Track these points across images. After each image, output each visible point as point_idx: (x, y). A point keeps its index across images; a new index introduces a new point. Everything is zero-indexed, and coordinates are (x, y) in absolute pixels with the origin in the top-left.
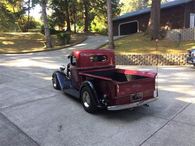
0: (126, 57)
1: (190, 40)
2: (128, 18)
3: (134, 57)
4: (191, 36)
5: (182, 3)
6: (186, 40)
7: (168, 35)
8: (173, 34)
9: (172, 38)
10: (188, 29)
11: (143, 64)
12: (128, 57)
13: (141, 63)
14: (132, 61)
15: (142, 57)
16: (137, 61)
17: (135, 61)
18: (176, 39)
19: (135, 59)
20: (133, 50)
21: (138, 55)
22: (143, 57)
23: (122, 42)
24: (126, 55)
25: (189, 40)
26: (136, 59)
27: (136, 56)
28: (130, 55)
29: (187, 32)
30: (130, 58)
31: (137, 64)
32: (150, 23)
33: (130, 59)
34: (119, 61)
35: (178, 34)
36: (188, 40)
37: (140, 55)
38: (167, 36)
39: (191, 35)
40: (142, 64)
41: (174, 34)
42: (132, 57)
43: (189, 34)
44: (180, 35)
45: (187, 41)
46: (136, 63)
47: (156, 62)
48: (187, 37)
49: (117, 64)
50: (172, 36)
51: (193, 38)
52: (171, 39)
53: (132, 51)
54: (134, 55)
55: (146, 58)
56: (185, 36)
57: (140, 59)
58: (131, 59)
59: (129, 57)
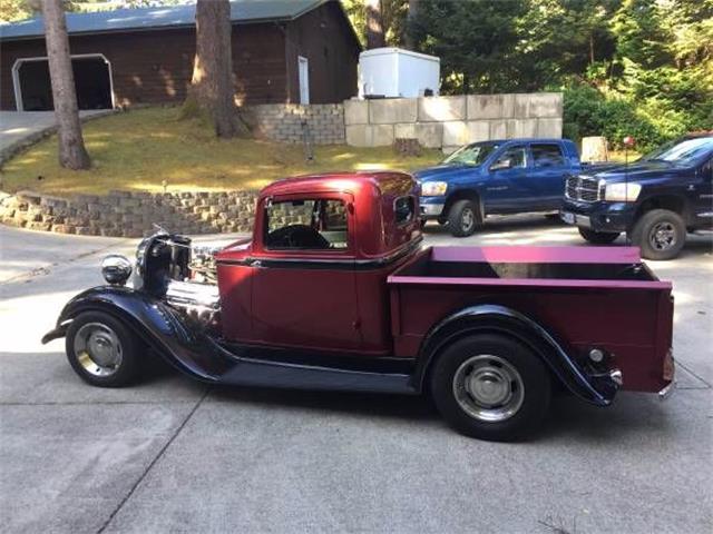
0: (173, 204)
1: (337, 142)
2: (82, 37)
3: (203, 201)
4: (336, 132)
5: (279, 18)
6: (324, 143)
7: (265, 122)
8: (282, 120)
9: (281, 134)
10: (327, 106)
11: (239, 227)
12: (183, 202)
13: (233, 223)
14: (200, 216)
15: (234, 202)
16: (217, 216)
17: (210, 219)
18: (295, 138)
19: (208, 209)
20: (173, 172)
21: (218, 194)
22: (238, 200)
23: (101, 140)
24: (173, 194)
25: (333, 145)
26: (213, 211)
27: (210, 196)
28: (190, 196)
29: (325, 119)
30: (190, 204)
31: (220, 226)
32: (197, 74)
33: (190, 209)
34: (145, 218)
35: (299, 122)
36: (330, 142)
37: (225, 195)
38: (261, 127)
39: (338, 128)
40: (237, 225)
41: (286, 121)
42: (198, 202)
43: (332, 123)
44: (304, 124)
45: (327, 145)
46: (214, 223)
47: (283, 219)
48: (325, 132)
49: (142, 231)
50: (280, 127)
51: (342, 136)
52: (279, 137)
53: (172, 176)
54: (205, 195)
55: (248, 206)
56: (320, 130)
57: (226, 210)
58: (195, 208)
59: (187, 203)
